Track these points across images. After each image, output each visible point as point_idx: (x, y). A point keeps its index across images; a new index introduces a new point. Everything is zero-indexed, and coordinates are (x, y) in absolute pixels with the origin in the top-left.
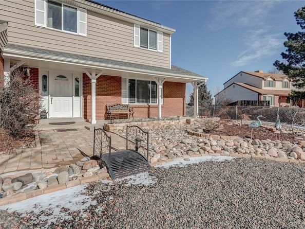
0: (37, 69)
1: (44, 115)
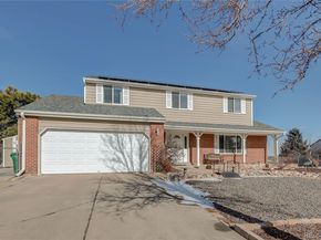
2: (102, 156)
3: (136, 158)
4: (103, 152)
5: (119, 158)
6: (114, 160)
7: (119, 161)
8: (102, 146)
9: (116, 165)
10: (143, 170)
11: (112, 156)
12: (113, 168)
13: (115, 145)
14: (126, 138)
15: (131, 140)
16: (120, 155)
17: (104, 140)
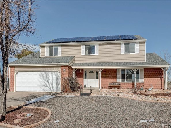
0: (83, 70)
1: (85, 86)
2: (39, 84)
3: (55, 85)
4: (40, 81)
5: (47, 85)
6: (44, 85)
7: (47, 86)
8: (39, 79)
9: (45, 88)
10: (58, 91)
11: (43, 84)
12: (44, 90)
13: (45, 78)
14: (50, 74)
15: (52, 76)
16: (47, 83)
17: (40, 76)
